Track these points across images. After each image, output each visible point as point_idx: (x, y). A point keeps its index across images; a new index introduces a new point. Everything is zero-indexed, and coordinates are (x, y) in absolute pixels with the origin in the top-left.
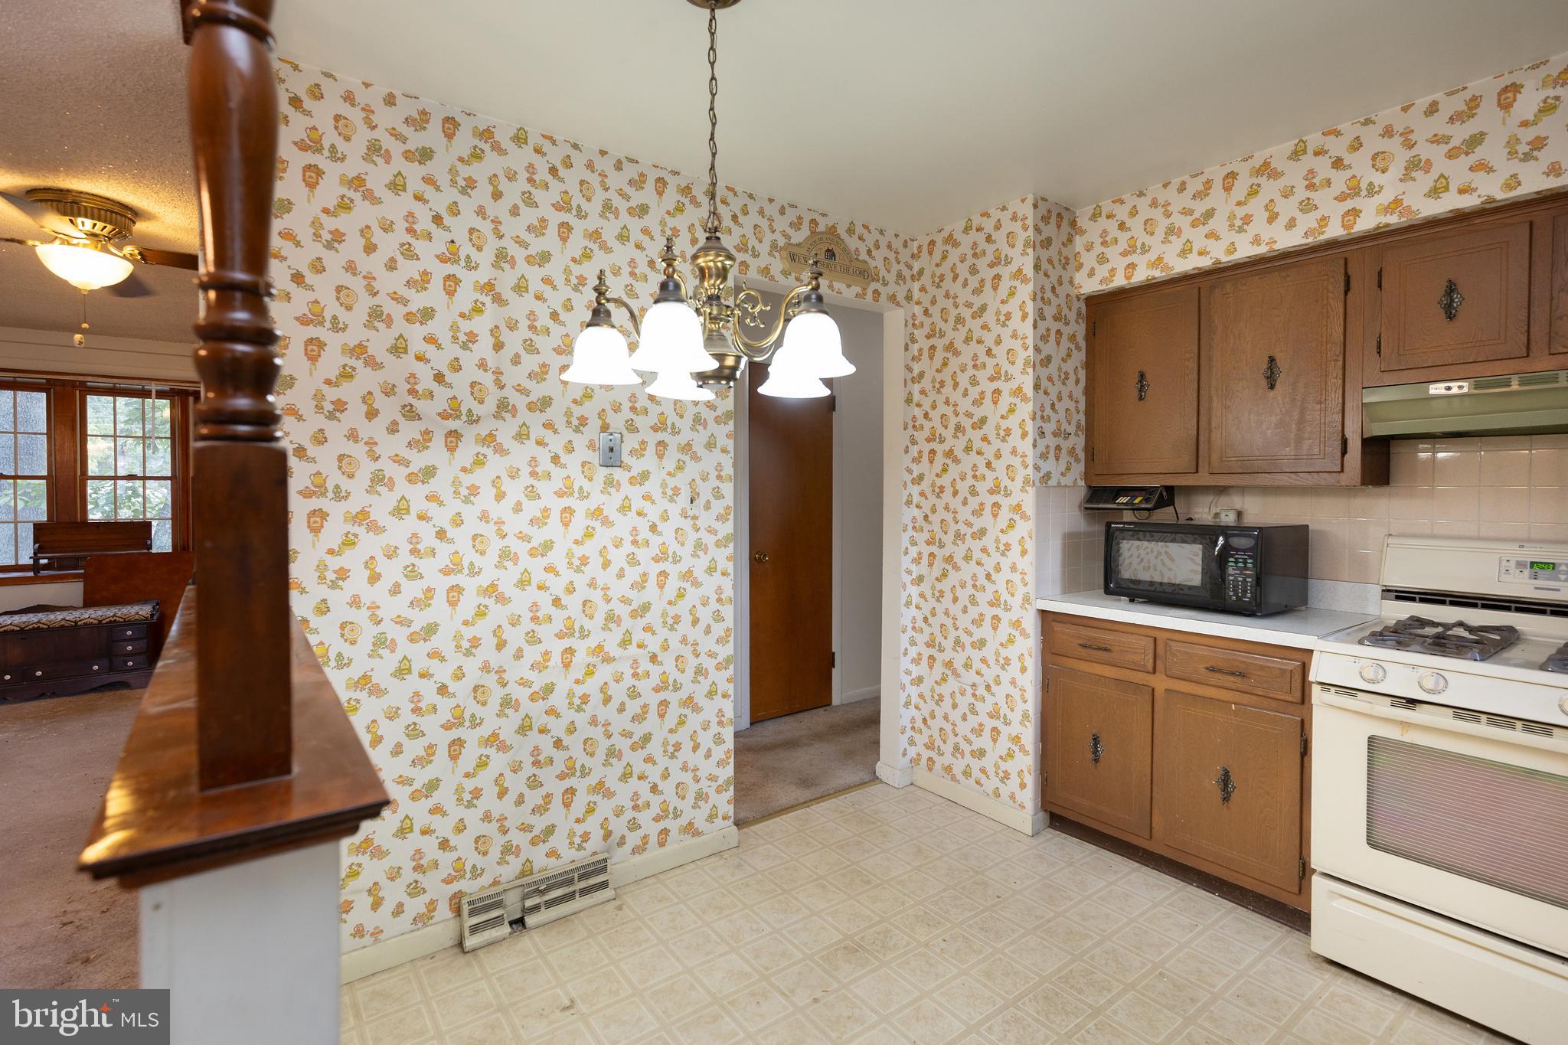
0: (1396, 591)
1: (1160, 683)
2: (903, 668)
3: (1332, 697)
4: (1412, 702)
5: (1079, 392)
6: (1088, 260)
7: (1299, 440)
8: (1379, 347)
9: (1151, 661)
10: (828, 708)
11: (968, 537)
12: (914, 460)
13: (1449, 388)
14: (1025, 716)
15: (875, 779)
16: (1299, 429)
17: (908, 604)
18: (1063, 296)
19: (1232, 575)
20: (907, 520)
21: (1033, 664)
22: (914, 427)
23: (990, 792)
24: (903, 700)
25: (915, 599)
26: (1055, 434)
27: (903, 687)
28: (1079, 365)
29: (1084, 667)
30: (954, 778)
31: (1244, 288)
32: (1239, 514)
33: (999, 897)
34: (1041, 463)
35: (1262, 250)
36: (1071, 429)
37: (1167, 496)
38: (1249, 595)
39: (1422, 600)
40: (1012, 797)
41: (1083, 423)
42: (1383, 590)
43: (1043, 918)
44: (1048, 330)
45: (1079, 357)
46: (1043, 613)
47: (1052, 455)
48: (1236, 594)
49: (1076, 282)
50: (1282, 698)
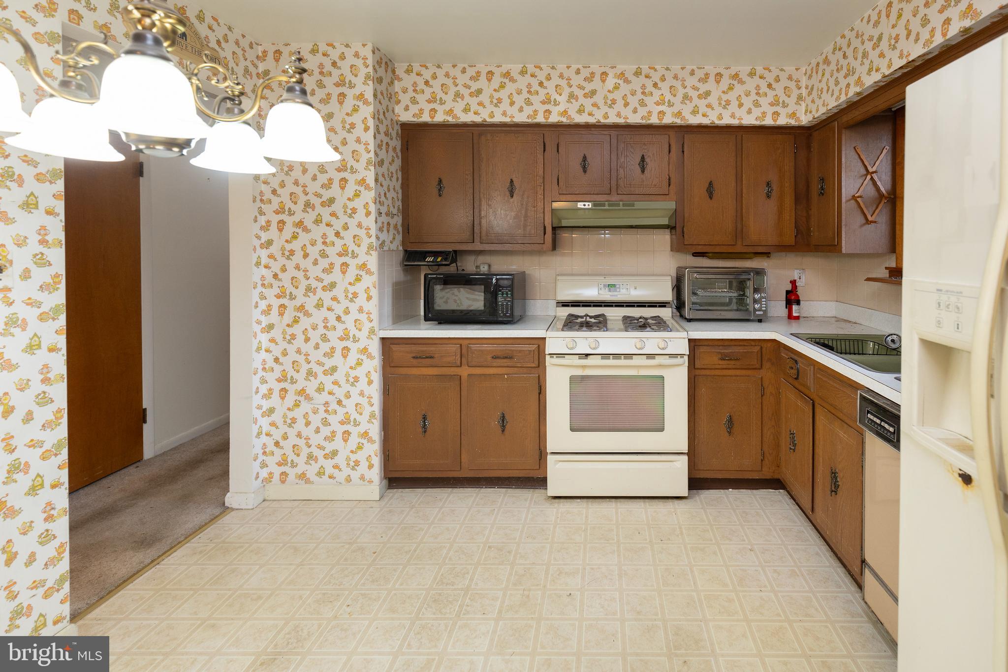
0: (562, 302)
1: (465, 372)
2: (255, 405)
3: (555, 360)
4: (587, 355)
5: (398, 186)
6: (405, 99)
7: (525, 226)
8: (558, 182)
9: (459, 359)
10: (138, 464)
11: (319, 290)
12: (262, 228)
13: (585, 205)
14: (372, 415)
15: (225, 509)
16: (525, 220)
17: (258, 349)
18: (389, 119)
19: (500, 302)
20: (257, 278)
21: (377, 378)
22: (262, 200)
23: (343, 481)
24: (255, 431)
25: (265, 344)
26: (387, 214)
27: (255, 421)
28: (398, 168)
29: (415, 371)
30: (308, 481)
31: (497, 139)
32: (489, 266)
33: (374, 553)
34: (380, 235)
35: (507, 120)
36: (395, 211)
37: (453, 256)
38: (509, 312)
39: (572, 306)
40: (362, 478)
41: (401, 207)
42: (557, 303)
43: (410, 551)
44: (382, 141)
45: (398, 163)
46: (383, 340)
47: (385, 229)
48: (503, 312)
49: (396, 112)
50: (530, 366)
